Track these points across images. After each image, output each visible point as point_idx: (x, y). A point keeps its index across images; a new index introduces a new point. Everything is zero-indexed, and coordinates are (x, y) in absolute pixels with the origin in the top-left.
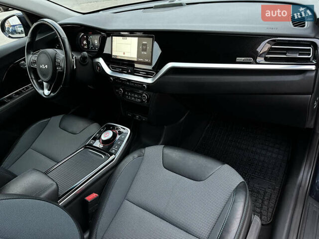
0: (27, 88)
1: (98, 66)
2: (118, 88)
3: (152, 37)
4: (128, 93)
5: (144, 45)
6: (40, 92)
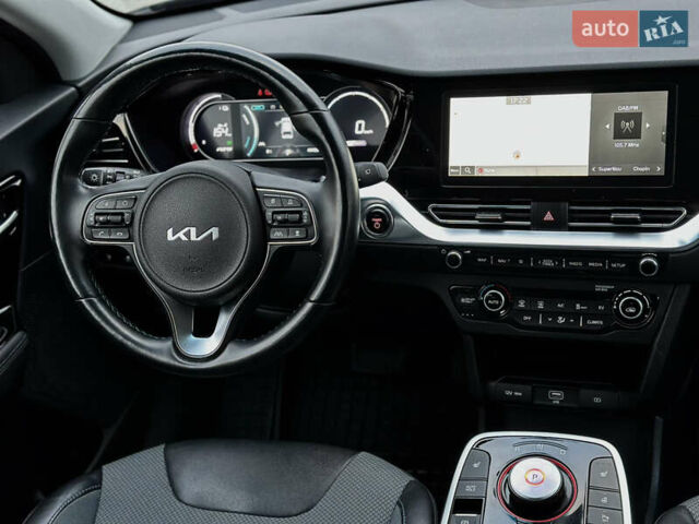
1: (375, 214)
4: (533, 303)
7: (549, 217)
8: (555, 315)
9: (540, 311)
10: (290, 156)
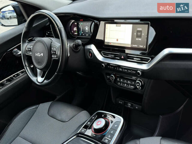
0: (18, 75)
1: (90, 53)
2: (110, 75)
3: (148, 24)
4: (120, 79)
5: (138, 31)
6: (34, 79)
7: (122, 57)
8: (124, 83)
9: (122, 82)
10: (87, 36)
